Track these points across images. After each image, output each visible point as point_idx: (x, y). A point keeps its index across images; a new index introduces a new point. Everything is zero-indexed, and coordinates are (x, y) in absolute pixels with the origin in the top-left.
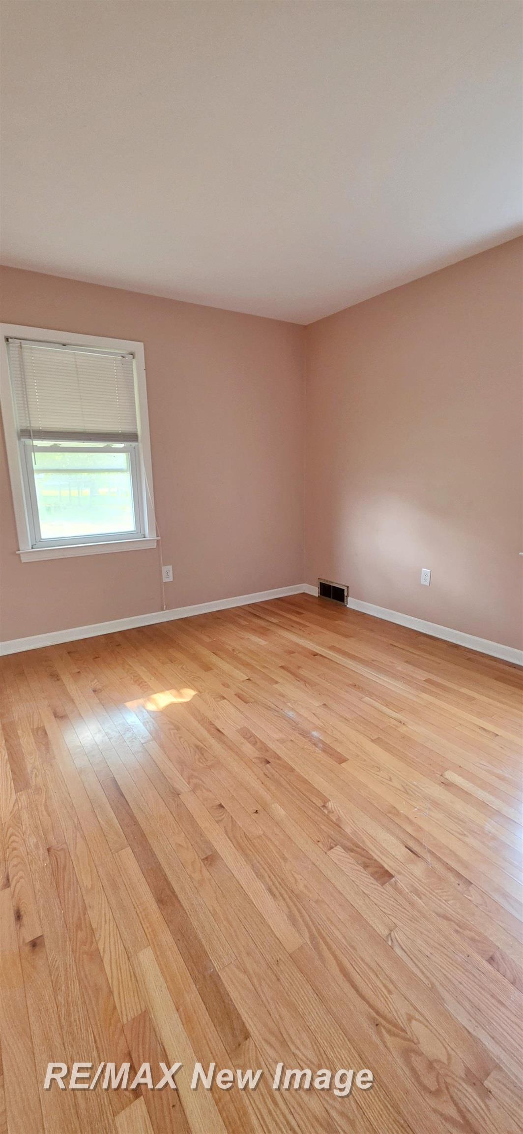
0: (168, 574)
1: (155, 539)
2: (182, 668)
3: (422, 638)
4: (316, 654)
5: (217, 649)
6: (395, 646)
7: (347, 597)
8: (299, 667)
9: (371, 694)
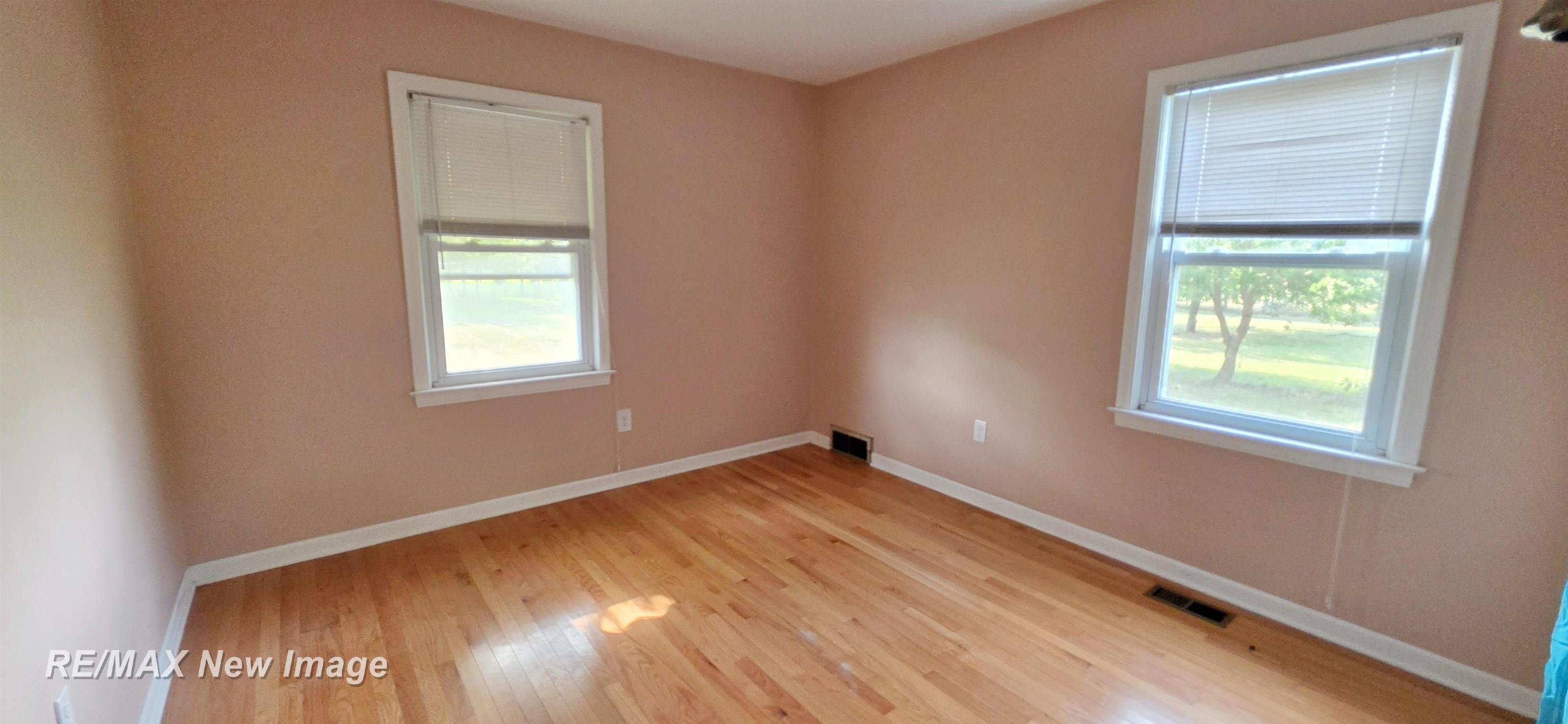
0: (625, 421)
1: (609, 373)
2: (649, 562)
3: (975, 515)
4: (834, 541)
5: (697, 532)
6: (941, 527)
7: (871, 452)
8: (814, 561)
9: (916, 603)
